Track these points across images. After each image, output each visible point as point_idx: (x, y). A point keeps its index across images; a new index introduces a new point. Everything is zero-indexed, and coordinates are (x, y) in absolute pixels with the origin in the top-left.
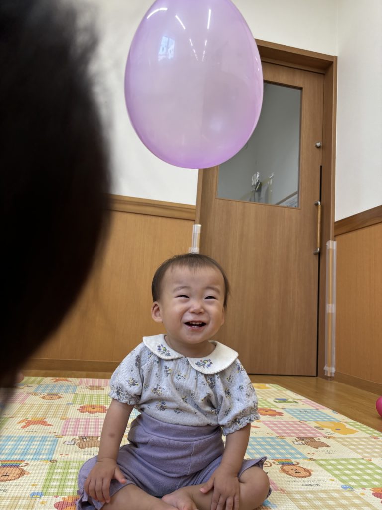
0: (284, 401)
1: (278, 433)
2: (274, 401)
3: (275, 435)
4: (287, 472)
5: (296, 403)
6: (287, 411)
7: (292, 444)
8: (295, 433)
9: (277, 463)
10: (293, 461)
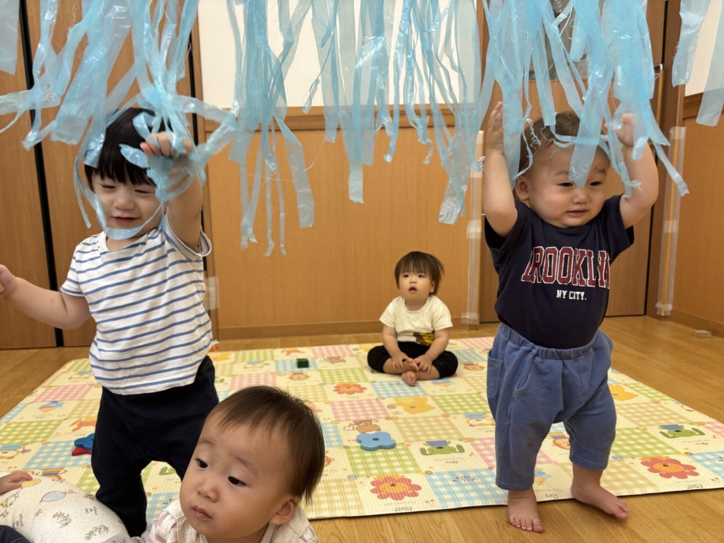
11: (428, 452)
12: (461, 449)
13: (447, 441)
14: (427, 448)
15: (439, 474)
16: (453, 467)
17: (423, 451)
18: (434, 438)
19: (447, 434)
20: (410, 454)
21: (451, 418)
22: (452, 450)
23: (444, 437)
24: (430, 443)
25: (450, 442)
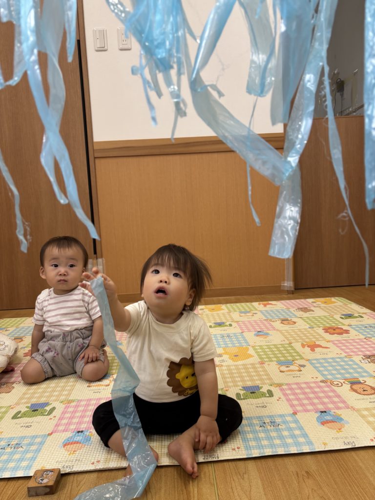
0: (350, 316)
1: (346, 352)
2: (341, 318)
3: (344, 355)
4: (356, 391)
5: (362, 317)
6: (352, 328)
7: (359, 362)
8: (362, 351)
9: (347, 383)
10: (361, 380)
21: (266, 366)
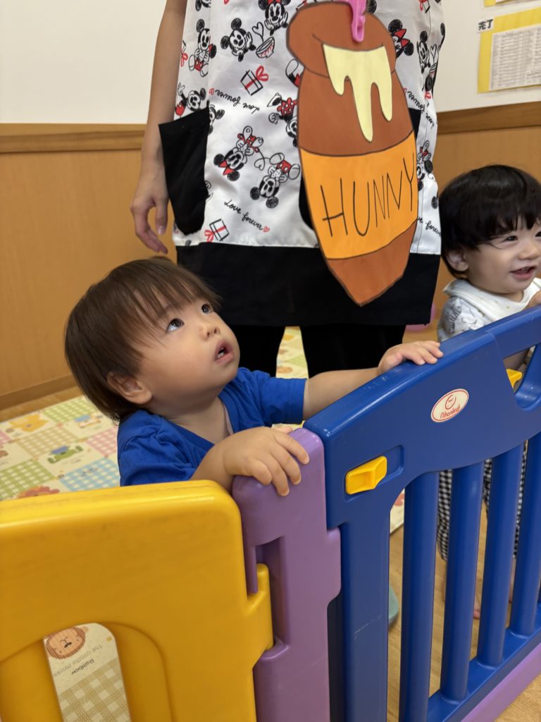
11: (55, 460)
12: (80, 449)
13: (67, 445)
14: (52, 457)
15: (70, 474)
16: (78, 466)
17: (51, 461)
18: (56, 447)
19: (65, 440)
20: (40, 467)
22: (73, 452)
23: (64, 444)
24: (54, 452)
25: (69, 446)
